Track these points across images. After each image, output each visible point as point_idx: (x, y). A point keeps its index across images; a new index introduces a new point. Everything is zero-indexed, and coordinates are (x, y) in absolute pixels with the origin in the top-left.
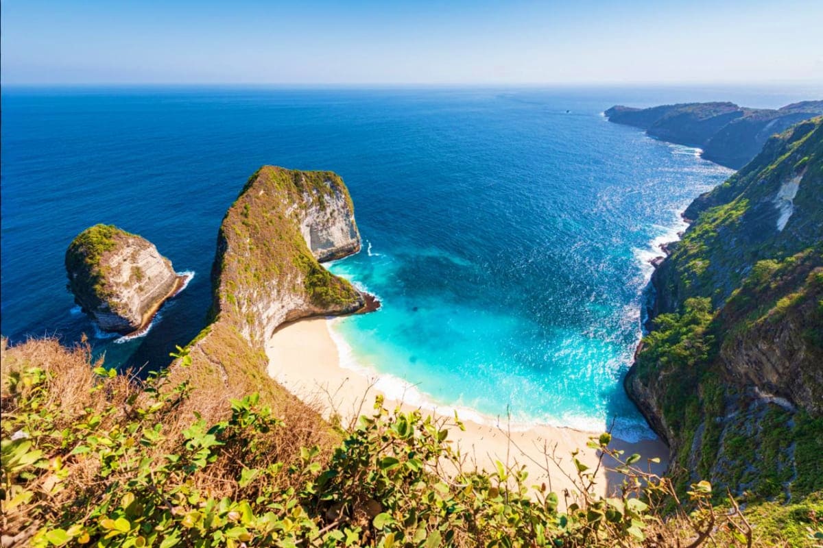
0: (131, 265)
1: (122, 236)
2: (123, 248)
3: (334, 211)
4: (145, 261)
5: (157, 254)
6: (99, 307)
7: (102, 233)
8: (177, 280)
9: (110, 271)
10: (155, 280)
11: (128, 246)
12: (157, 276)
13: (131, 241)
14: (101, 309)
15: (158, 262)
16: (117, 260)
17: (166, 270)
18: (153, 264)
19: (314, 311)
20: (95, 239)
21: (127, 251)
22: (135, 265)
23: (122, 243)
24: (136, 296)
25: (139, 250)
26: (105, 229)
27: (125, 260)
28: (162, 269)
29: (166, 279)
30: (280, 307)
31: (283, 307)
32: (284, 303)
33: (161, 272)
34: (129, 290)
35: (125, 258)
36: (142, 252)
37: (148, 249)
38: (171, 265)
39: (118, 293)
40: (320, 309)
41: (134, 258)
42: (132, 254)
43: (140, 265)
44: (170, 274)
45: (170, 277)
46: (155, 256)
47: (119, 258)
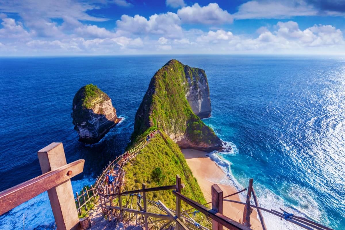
0: (99, 107)
1: (99, 91)
2: (98, 97)
3: (201, 91)
4: (105, 106)
5: (111, 104)
6: (81, 124)
7: (91, 87)
8: (117, 119)
9: (90, 106)
10: (108, 117)
11: (100, 97)
12: (109, 115)
13: (102, 95)
14: (82, 125)
15: (111, 108)
16: (94, 102)
17: (113, 113)
18: (109, 108)
19: (190, 145)
20: (87, 89)
21: (99, 99)
22: (101, 107)
23: (98, 94)
24: (98, 122)
25: (104, 100)
26: (93, 86)
27: (97, 103)
28: (112, 112)
29: (112, 118)
30: (174, 137)
31: (176, 138)
32: (177, 135)
33: (111, 114)
34: (96, 119)
35: (98, 102)
36: (105, 102)
37: (108, 101)
38: (115, 111)
39: (91, 118)
40: (194, 145)
41: (101, 103)
42: (101, 101)
43: (103, 107)
44: (114, 116)
45: (114, 117)
46: (110, 105)
47: (96, 101)
